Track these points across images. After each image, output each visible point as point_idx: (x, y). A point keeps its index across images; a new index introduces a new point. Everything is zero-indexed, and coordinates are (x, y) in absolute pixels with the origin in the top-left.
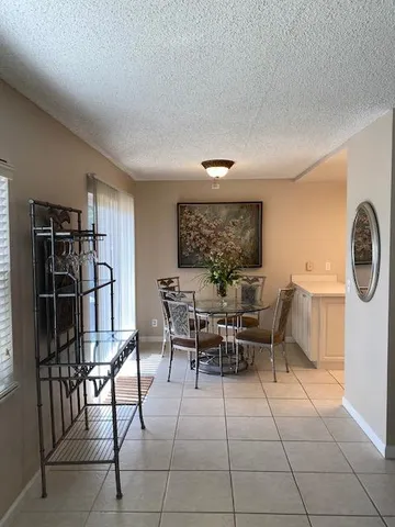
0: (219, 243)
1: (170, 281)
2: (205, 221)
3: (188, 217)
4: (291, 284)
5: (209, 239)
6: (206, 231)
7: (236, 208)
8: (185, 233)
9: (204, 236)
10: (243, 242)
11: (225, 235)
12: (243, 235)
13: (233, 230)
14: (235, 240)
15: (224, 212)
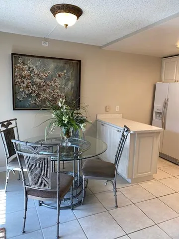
0: (48, 90)
1: (9, 123)
2: (36, 72)
3: (21, 66)
4: (97, 121)
5: (39, 86)
6: (38, 80)
7: (61, 64)
8: (19, 80)
9: (36, 84)
10: (66, 90)
11: (53, 84)
12: (66, 85)
13: (59, 80)
14: (60, 89)
15: (52, 65)
